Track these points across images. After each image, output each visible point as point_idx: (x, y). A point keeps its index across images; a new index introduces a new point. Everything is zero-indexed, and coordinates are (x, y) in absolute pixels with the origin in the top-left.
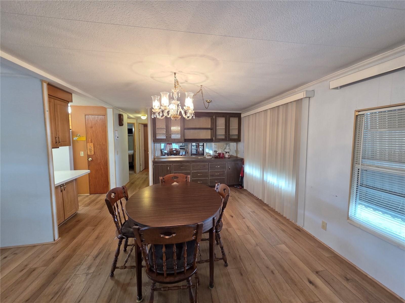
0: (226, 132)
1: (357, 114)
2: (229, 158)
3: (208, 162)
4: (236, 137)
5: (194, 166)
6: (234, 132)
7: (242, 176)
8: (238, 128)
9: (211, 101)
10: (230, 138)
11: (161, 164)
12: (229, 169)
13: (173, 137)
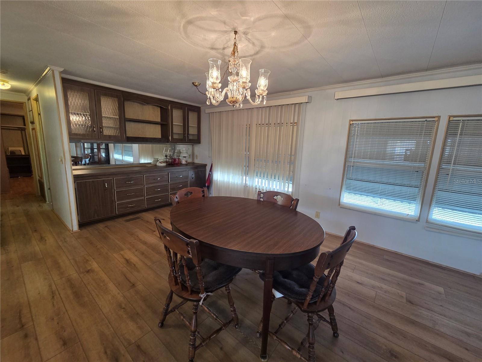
0: (184, 131)
1: (351, 122)
2: (186, 165)
3: (168, 171)
4: (196, 138)
5: (148, 179)
6: (193, 131)
7: (208, 185)
8: (198, 126)
9: (200, 84)
10: (190, 138)
11: (90, 179)
12: (193, 178)
13: (106, 132)
